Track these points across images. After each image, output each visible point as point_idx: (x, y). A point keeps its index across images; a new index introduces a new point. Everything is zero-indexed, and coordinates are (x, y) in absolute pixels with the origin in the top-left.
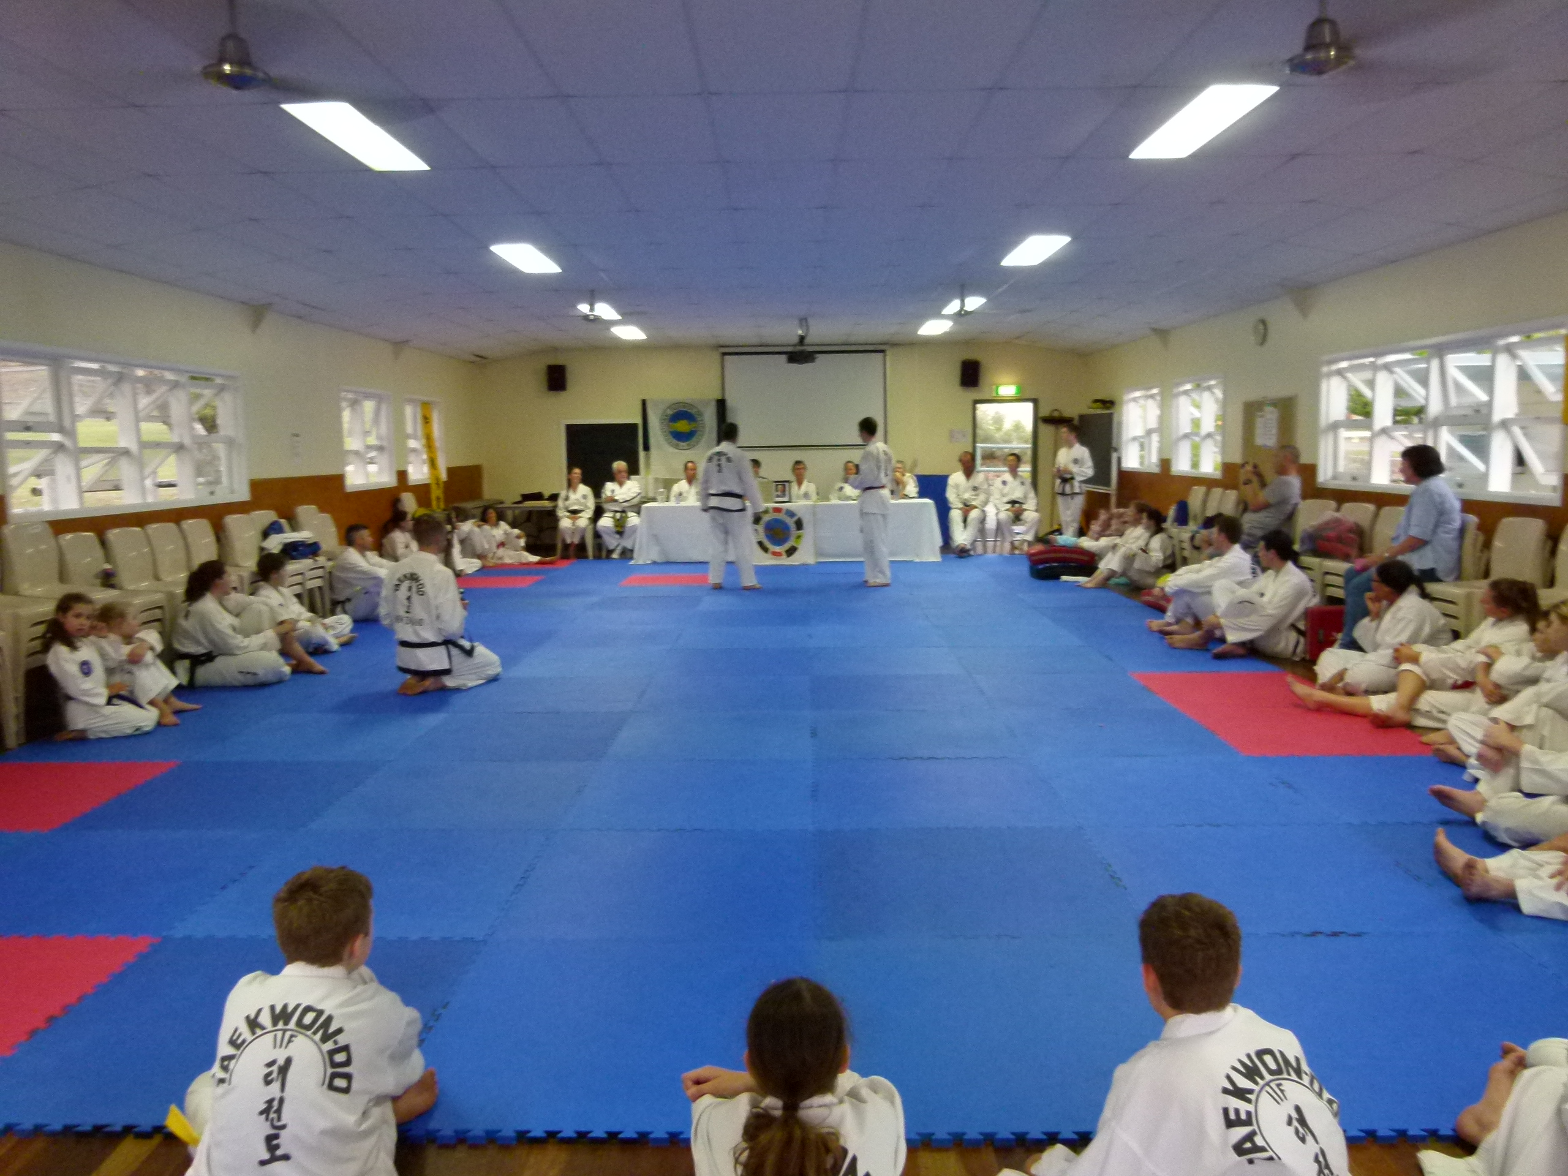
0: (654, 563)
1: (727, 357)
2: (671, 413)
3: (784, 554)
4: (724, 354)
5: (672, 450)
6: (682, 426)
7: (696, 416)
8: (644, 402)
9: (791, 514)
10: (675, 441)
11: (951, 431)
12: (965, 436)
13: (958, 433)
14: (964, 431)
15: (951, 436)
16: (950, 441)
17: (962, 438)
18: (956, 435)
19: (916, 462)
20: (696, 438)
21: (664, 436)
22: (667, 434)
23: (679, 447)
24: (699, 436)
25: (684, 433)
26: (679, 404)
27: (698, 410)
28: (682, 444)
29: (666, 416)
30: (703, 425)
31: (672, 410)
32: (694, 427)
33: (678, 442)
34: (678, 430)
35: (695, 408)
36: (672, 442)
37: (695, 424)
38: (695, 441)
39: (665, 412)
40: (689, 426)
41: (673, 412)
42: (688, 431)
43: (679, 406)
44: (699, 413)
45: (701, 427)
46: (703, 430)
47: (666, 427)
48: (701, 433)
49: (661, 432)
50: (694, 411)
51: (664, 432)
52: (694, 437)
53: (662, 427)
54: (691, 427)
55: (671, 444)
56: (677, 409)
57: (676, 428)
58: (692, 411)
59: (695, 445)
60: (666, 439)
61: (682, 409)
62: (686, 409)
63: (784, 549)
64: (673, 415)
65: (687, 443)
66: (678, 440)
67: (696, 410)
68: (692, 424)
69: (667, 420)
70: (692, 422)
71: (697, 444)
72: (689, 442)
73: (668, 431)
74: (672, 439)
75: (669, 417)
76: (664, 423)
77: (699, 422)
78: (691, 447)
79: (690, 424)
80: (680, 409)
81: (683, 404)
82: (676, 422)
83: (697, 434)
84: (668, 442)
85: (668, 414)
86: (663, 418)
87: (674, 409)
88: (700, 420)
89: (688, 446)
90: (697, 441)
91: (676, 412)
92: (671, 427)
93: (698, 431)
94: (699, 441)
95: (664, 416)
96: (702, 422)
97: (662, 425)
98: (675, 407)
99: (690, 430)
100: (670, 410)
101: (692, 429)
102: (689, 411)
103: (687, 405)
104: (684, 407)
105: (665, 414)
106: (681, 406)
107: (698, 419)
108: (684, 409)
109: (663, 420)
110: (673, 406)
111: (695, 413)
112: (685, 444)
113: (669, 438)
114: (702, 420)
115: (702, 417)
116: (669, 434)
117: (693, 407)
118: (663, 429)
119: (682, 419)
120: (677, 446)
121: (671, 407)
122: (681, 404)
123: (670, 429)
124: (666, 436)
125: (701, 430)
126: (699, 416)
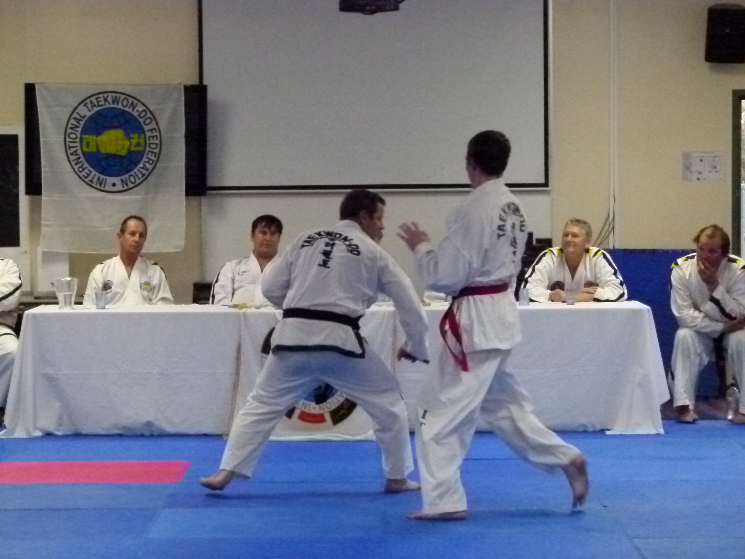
0: (48, 435)
2: (89, 114)
3: (328, 417)
5: (89, 192)
6: (113, 142)
7: (141, 120)
8: (30, 88)
11: (687, 156)
12: (715, 167)
13: (701, 160)
14: (715, 157)
15: (687, 167)
16: (685, 178)
17: (710, 172)
18: (697, 166)
19: (610, 222)
20: (142, 168)
21: (73, 163)
22: (79, 158)
23: (104, 187)
24: (147, 170)
25: (115, 156)
26: (106, 95)
27: (143, 108)
28: (110, 180)
29: (78, 120)
30: (158, 142)
31: (90, 108)
32: (138, 144)
33: (102, 177)
34: (103, 151)
35: (139, 104)
36: (88, 175)
37: (139, 137)
38: (140, 175)
39: (75, 112)
40: (127, 143)
41: (92, 112)
42: (124, 153)
43: (106, 100)
44: (149, 115)
45: (153, 146)
46: (157, 151)
47: (78, 144)
48: (152, 158)
49: (69, 152)
50: (138, 111)
51: (72, 154)
52: (136, 170)
53: (68, 144)
54: (131, 144)
55: (86, 180)
56: (100, 106)
57: (97, 146)
58: (133, 109)
59: (138, 181)
60: (76, 170)
61: (112, 106)
62: (120, 106)
63: (328, 408)
64: (91, 117)
65: (123, 177)
66: (101, 173)
67: (141, 108)
68: (133, 138)
69: (79, 130)
70: (134, 132)
71: (142, 179)
72: (127, 176)
73: (79, 152)
74: (89, 170)
75: (82, 123)
76: (73, 136)
77: (148, 134)
78: (131, 185)
79: (129, 139)
80: (107, 106)
81: (114, 95)
82: (99, 134)
83: (145, 159)
84: (84, 176)
85: (83, 115)
86: (70, 126)
87: (95, 106)
88: (148, 131)
89: (127, 185)
90: (143, 175)
91: (98, 113)
92: (88, 145)
93: (146, 153)
94: (147, 173)
95: (72, 121)
96: (154, 134)
97: (68, 140)
98: (98, 102)
99: (129, 150)
100: (85, 107)
101: (133, 149)
102: (127, 109)
103: (123, 97)
104: (115, 100)
105: (75, 115)
106: (110, 99)
107: (146, 128)
108: (115, 106)
109: (72, 128)
110: (93, 99)
111: (139, 115)
112: (117, 180)
113: (81, 167)
114: (155, 129)
115: (154, 122)
116: (82, 159)
117: (135, 102)
118: (70, 147)
119: (115, 128)
120: (101, 185)
121: (88, 101)
122: (110, 95)
123: (85, 149)
124: (76, 164)
125: (153, 152)
126: (148, 121)
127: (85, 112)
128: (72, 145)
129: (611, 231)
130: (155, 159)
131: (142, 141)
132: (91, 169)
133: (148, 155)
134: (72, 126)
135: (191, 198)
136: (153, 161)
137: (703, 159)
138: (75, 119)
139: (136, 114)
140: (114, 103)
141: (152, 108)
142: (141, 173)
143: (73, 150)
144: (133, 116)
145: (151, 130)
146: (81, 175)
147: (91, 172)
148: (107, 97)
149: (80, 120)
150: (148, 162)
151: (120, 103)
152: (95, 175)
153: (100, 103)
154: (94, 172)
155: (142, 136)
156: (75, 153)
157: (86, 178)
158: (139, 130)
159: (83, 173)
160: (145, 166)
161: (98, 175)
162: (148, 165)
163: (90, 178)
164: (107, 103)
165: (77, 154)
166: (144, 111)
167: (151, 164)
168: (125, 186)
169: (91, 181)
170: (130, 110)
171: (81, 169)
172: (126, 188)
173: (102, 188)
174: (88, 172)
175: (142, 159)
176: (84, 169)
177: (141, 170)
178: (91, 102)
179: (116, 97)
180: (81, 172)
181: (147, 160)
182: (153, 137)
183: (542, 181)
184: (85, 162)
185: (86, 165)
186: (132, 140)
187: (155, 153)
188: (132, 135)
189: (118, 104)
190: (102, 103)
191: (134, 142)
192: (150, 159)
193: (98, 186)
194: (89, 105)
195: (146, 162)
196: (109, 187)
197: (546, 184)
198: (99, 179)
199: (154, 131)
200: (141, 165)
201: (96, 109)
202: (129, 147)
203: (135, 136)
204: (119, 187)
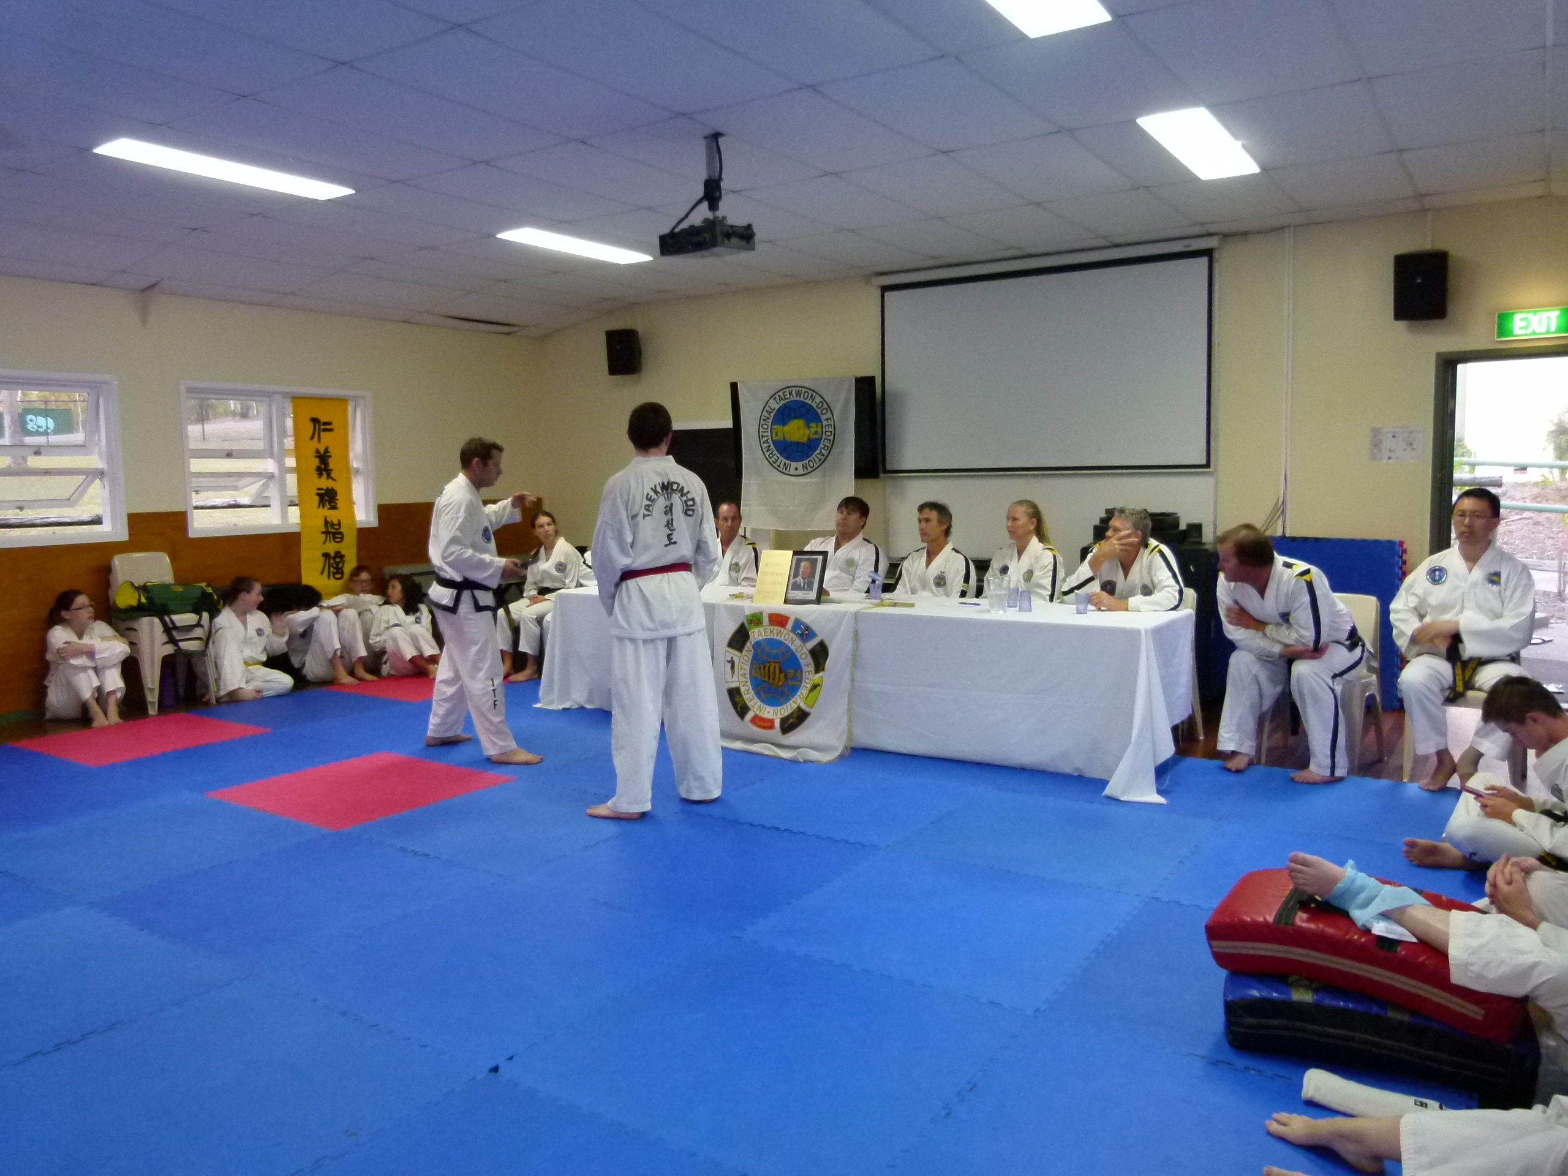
1: (887, 294)
2: (777, 407)
4: (885, 289)
5: (776, 476)
6: (796, 431)
7: (819, 411)
8: (734, 387)
9: (805, 632)
10: (782, 460)
11: (1376, 432)
12: (1411, 444)
13: (1394, 436)
14: (1411, 432)
15: (1376, 444)
16: (1373, 457)
17: (1405, 450)
18: (1388, 443)
19: (1279, 506)
20: (818, 454)
21: (765, 451)
22: (769, 446)
23: (789, 471)
24: (823, 455)
25: (797, 443)
26: (790, 389)
27: (822, 400)
28: (794, 465)
29: (769, 413)
30: (832, 430)
31: (778, 401)
32: (816, 433)
33: (787, 462)
34: (788, 438)
35: (817, 396)
36: (777, 461)
37: (817, 427)
38: (817, 460)
39: (767, 406)
40: (807, 432)
41: (780, 405)
42: (805, 440)
43: (790, 394)
44: (825, 406)
45: (829, 434)
46: (831, 438)
47: (769, 434)
48: (828, 444)
49: (762, 441)
50: (816, 402)
51: (764, 442)
52: (814, 455)
53: (761, 434)
54: (810, 432)
55: (775, 465)
56: (787, 399)
57: (784, 435)
58: (812, 401)
59: (815, 466)
60: (767, 456)
61: (796, 399)
62: (802, 399)
63: (781, 714)
64: (778, 409)
65: (803, 462)
66: (788, 458)
67: (818, 399)
68: (812, 427)
69: (770, 421)
70: (812, 422)
71: (819, 464)
72: (807, 461)
73: (770, 441)
74: (777, 456)
75: (772, 415)
76: (765, 427)
77: (825, 423)
78: (810, 469)
79: (809, 427)
80: (792, 399)
81: (797, 389)
82: (785, 424)
83: (821, 446)
84: (773, 461)
85: (773, 408)
86: (763, 418)
87: (782, 399)
88: (825, 420)
89: (807, 469)
90: (820, 460)
91: (785, 406)
92: (776, 435)
93: (823, 441)
94: (823, 458)
95: (765, 413)
96: (829, 422)
97: (761, 430)
98: (785, 396)
99: (809, 438)
100: (775, 401)
101: (813, 437)
102: (807, 401)
103: (804, 390)
104: (798, 394)
105: (767, 408)
106: (794, 393)
107: (823, 417)
108: (798, 398)
109: (764, 420)
110: (781, 393)
111: (817, 406)
112: (799, 465)
113: (771, 454)
114: (830, 418)
115: (829, 412)
116: (772, 447)
117: (814, 394)
118: (763, 437)
119: (796, 418)
120: (786, 469)
121: (777, 396)
122: (794, 389)
123: (775, 438)
124: (767, 451)
125: (827, 439)
126: (825, 411)
127: (776, 406)
128: (765, 434)
129: (1279, 516)
130: (830, 446)
131: (819, 430)
132: (779, 456)
133: (824, 441)
134: (764, 418)
135: (860, 481)
136: (828, 447)
137: (1395, 434)
138: (767, 411)
139: (814, 405)
140: (797, 396)
141: (828, 399)
142: (818, 458)
143: (765, 439)
144: (811, 406)
145: (827, 420)
146: (771, 460)
147: (778, 458)
148: (792, 391)
149: (771, 412)
150: (824, 448)
151: (802, 396)
152: (781, 461)
153: (786, 397)
154: (781, 458)
155: (819, 424)
156: (766, 442)
157: (775, 463)
158: (817, 419)
159: (773, 459)
160: (821, 451)
161: (784, 460)
162: (823, 451)
163: (778, 463)
164: (791, 396)
165: (768, 443)
166: (821, 402)
167: (826, 450)
168: (805, 470)
169: (779, 466)
170: (809, 401)
171: (771, 456)
172: (806, 471)
173: (787, 472)
174: (777, 458)
175: (819, 445)
176: (773, 456)
177: (818, 456)
178: (779, 396)
179: (799, 391)
180: (771, 458)
181: (823, 446)
182: (828, 425)
183: (1204, 462)
184: (774, 448)
185: (775, 452)
186: (811, 429)
187: (830, 440)
188: (811, 425)
189: (800, 397)
190: (788, 396)
191: (813, 430)
192: (825, 446)
193: (784, 471)
194: (778, 399)
195: (822, 448)
196: (793, 472)
197: (1208, 465)
198: (785, 464)
199: (829, 420)
200: (818, 451)
201: (783, 402)
202: (809, 436)
203: (813, 425)
204: (800, 471)
